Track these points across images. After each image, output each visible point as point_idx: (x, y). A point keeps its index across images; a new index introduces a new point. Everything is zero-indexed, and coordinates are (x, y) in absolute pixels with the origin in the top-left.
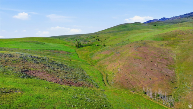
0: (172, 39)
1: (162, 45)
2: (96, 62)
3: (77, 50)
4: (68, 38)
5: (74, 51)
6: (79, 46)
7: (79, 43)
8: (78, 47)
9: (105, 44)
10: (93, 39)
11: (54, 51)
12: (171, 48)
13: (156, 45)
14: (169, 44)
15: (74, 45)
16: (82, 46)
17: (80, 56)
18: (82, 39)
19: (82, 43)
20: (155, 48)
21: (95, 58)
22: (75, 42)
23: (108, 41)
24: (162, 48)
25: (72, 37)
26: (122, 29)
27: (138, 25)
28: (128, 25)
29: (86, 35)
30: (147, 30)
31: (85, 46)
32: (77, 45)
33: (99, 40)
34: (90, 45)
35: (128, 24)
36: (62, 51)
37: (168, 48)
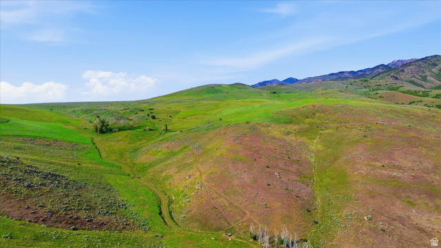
0: (307, 120)
1: (289, 133)
2: (144, 169)
3: (99, 138)
4: (77, 109)
5: (89, 141)
6: (104, 129)
7: (103, 122)
8: (102, 132)
9: (169, 128)
10: (141, 114)
11: (33, 139)
12: (305, 139)
13: (276, 132)
14: (301, 132)
15: (91, 126)
16: (111, 130)
17: (104, 154)
18: (112, 114)
19: (111, 121)
20: (273, 138)
21: (143, 159)
22: (93, 119)
23: (175, 119)
24: (288, 138)
25: (85, 108)
26: (208, 96)
27: (240, 88)
28: (219, 88)
29: (123, 103)
30: (258, 100)
31: (120, 130)
32: (99, 126)
33: (154, 117)
34: (131, 128)
35: (220, 85)
36: (56, 140)
37: (300, 139)
